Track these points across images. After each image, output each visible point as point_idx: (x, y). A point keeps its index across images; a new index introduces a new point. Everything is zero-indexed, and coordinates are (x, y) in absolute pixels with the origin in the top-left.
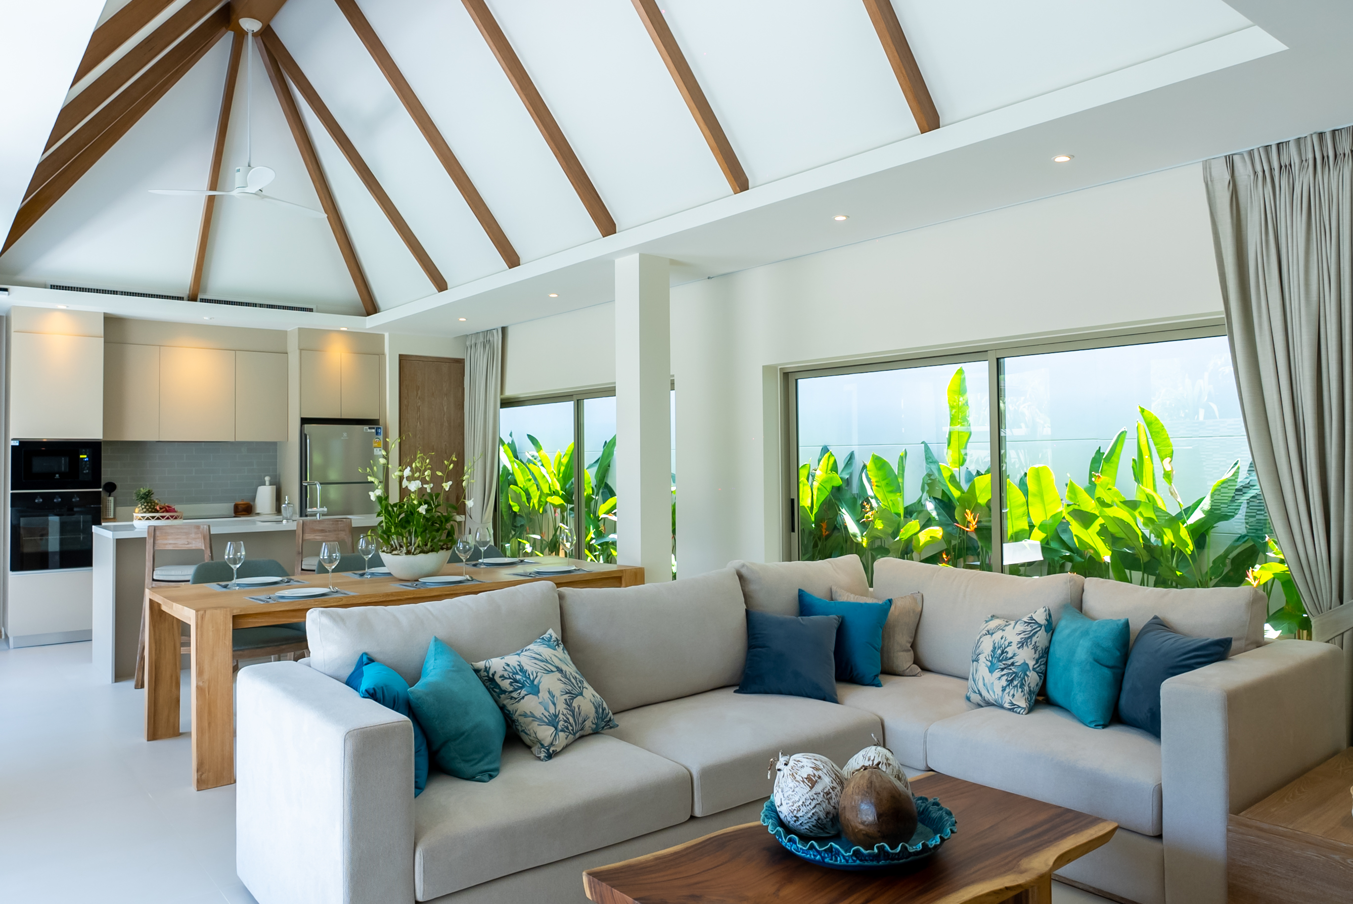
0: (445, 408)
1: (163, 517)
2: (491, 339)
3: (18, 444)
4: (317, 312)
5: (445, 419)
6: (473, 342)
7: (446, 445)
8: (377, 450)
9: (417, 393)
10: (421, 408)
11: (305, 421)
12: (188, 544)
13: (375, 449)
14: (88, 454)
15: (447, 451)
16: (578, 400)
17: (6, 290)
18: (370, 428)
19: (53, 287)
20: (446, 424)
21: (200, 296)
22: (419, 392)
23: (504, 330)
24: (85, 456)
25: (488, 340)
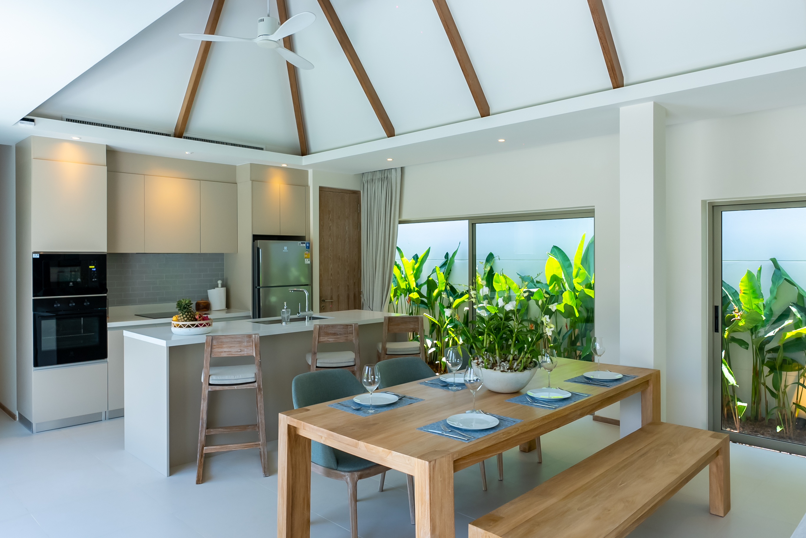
0: (347, 228)
1: (201, 325)
2: (389, 176)
3: (38, 257)
4: (266, 150)
5: (347, 236)
6: (369, 178)
7: (347, 256)
8: (307, 260)
9: (329, 217)
10: (331, 227)
11: (256, 237)
12: (240, 352)
13: (305, 259)
14: (95, 264)
15: (348, 260)
16: (472, 224)
17: (32, 120)
18: (302, 243)
19: (68, 120)
20: (347, 240)
21: (184, 135)
22: (330, 216)
23: (402, 169)
24: (94, 267)
25: (386, 176)
